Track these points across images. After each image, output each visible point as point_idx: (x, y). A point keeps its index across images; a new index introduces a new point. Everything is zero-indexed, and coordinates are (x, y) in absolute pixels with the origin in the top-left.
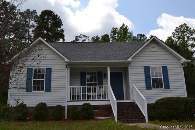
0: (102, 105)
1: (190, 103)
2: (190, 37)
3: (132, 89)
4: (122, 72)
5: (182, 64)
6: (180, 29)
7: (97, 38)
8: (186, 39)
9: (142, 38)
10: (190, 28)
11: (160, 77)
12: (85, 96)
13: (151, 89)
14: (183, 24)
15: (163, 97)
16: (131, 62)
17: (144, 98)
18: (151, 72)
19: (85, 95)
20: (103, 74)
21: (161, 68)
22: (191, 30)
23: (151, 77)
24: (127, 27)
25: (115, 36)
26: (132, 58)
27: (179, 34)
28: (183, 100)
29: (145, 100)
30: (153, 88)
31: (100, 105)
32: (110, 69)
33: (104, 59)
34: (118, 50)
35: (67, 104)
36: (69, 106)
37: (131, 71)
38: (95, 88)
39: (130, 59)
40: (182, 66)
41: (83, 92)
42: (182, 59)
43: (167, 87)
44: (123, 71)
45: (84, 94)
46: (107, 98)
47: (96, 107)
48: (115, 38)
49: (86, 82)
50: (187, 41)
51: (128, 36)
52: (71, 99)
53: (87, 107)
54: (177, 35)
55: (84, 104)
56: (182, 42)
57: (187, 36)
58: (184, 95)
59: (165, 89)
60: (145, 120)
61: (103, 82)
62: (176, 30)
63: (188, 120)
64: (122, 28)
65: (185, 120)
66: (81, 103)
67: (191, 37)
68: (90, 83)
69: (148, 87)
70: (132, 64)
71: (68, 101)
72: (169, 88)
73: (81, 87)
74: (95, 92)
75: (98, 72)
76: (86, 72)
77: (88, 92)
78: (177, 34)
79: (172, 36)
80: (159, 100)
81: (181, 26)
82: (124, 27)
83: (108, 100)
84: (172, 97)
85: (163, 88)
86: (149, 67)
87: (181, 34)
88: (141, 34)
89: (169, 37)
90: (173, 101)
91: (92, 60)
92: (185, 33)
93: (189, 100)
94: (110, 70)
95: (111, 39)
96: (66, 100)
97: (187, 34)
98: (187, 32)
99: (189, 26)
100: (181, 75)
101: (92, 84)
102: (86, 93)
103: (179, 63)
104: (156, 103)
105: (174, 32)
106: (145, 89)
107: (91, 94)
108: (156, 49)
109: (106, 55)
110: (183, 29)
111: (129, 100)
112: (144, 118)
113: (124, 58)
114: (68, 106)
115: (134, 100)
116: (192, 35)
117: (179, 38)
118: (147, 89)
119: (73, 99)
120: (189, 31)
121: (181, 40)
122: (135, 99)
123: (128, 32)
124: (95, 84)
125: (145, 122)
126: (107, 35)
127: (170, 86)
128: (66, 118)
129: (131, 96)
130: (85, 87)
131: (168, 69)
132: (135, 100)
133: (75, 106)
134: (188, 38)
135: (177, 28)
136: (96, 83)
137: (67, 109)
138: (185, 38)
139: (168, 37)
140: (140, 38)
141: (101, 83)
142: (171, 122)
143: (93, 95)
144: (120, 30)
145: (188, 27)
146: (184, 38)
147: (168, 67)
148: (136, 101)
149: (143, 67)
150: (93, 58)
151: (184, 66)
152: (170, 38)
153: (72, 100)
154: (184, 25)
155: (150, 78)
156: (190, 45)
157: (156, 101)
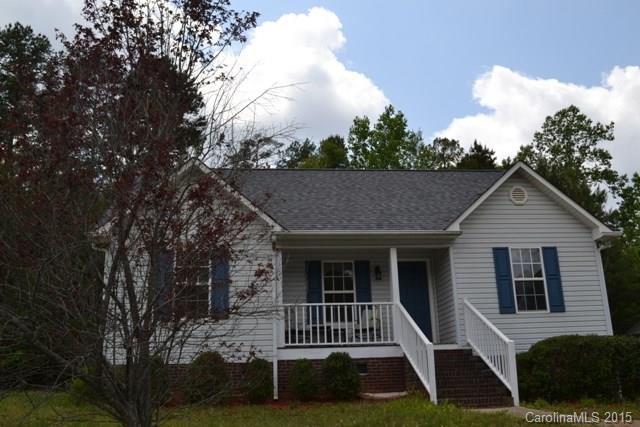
0: (377, 359)
1: (627, 351)
2: (588, 147)
3: (461, 312)
4: (424, 263)
5: (599, 242)
6: (560, 121)
7: (307, 148)
8: (577, 154)
9: (448, 152)
10: (590, 121)
11: (527, 279)
12: (322, 333)
13: (514, 313)
14: (567, 106)
15: (551, 336)
16: (458, 234)
17: (507, 340)
18: (512, 264)
19: (322, 328)
20: (372, 269)
21: (541, 251)
22: (592, 125)
23: (514, 279)
24: (402, 116)
25: (365, 145)
26: (460, 224)
27: (555, 139)
28: (608, 344)
29: (510, 345)
30: (520, 309)
31: (373, 359)
32: (398, 253)
33: (380, 226)
34: (411, 198)
35: (277, 356)
36: (283, 361)
37: (457, 260)
38: (349, 308)
39: (455, 227)
40: (598, 247)
41: (314, 322)
42: (598, 227)
43: (559, 306)
44: (428, 260)
45: (318, 326)
46: (392, 339)
47: (363, 364)
48: (365, 151)
49: (324, 292)
50: (580, 161)
51: (407, 143)
52: (287, 341)
53: (342, 364)
54: (550, 140)
55: (333, 357)
56: (563, 163)
57: (581, 144)
58: (604, 328)
59: (552, 311)
60: (512, 399)
61: (373, 292)
62: (546, 125)
63: (621, 402)
64: (385, 117)
65: (613, 400)
66: (323, 354)
67: (592, 148)
68: (336, 294)
69: (506, 308)
70: (459, 240)
71: (279, 348)
72: (564, 311)
73: (308, 307)
74: (350, 320)
75: (357, 263)
76: (323, 262)
77: (328, 320)
78: (551, 137)
79: (535, 143)
80: (540, 343)
81: (563, 114)
82: (393, 117)
83: (395, 345)
84: (575, 334)
85: (545, 308)
86: (506, 249)
87: (563, 140)
88: (445, 140)
89: (525, 145)
90: (581, 346)
91: (345, 228)
92: (573, 137)
93: (624, 344)
94: (398, 257)
95: (351, 153)
96: (275, 342)
97: (579, 141)
98: (580, 132)
99: (585, 114)
100: (595, 273)
101: (339, 298)
102: (325, 324)
103: (590, 240)
104: (534, 352)
105: (541, 131)
106: (498, 311)
107: (339, 325)
108: (526, 198)
109: (382, 212)
110: (568, 125)
111: (452, 343)
112: (509, 393)
113: (435, 222)
114: (280, 363)
115: (469, 345)
116: (594, 142)
117: (555, 151)
118: (501, 313)
119: (293, 341)
120: (585, 129)
121: (562, 158)
122: (469, 341)
123: (406, 131)
124: (349, 298)
125: (512, 405)
126: (337, 138)
127: (566, 304)
128: (276, 398)
129: (459, 333)
130: (321, 307)
131: (559, 254)
132: (472, 344)
133: (305, 360)
134: (583, 150)
135: (548, 118)
136: (352, 294)
137: (279, 372)
138: (574, 151)
139: (522, 148)
140: (444, 149)
141: (365, 295)
142: (578, 405)
143: (343, 330)
144: (380, 127)
145: (582, 118)
146: (570, 152)
147: (558, 249)
148: (475, 347)
149: (491, 250)
150: (349, 221)
151: (602, 247)
152: (526, 152)
153: (290, 344)
154: (569, 111)
155: (511, 280)
156: (588, 174)
157: (533, 347)
